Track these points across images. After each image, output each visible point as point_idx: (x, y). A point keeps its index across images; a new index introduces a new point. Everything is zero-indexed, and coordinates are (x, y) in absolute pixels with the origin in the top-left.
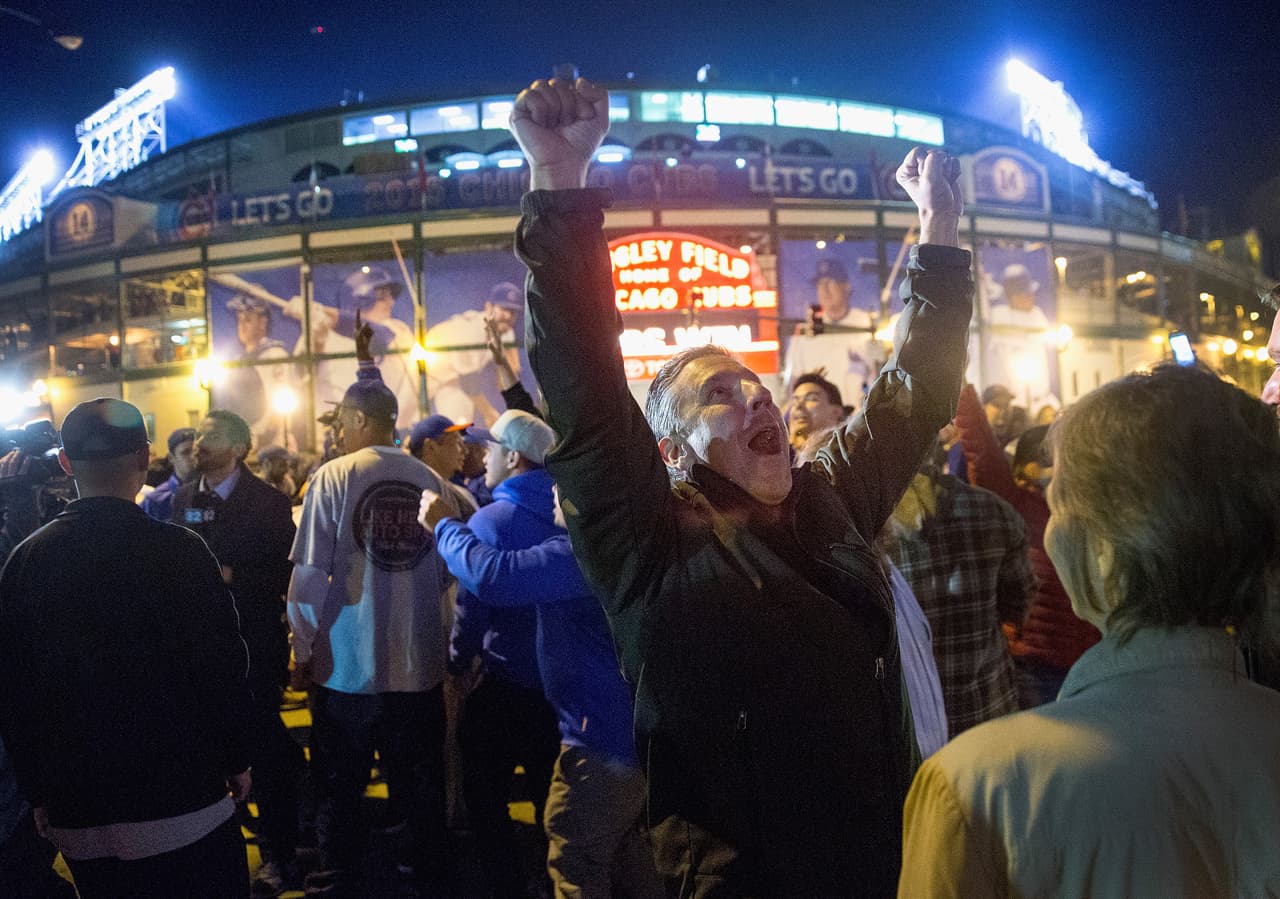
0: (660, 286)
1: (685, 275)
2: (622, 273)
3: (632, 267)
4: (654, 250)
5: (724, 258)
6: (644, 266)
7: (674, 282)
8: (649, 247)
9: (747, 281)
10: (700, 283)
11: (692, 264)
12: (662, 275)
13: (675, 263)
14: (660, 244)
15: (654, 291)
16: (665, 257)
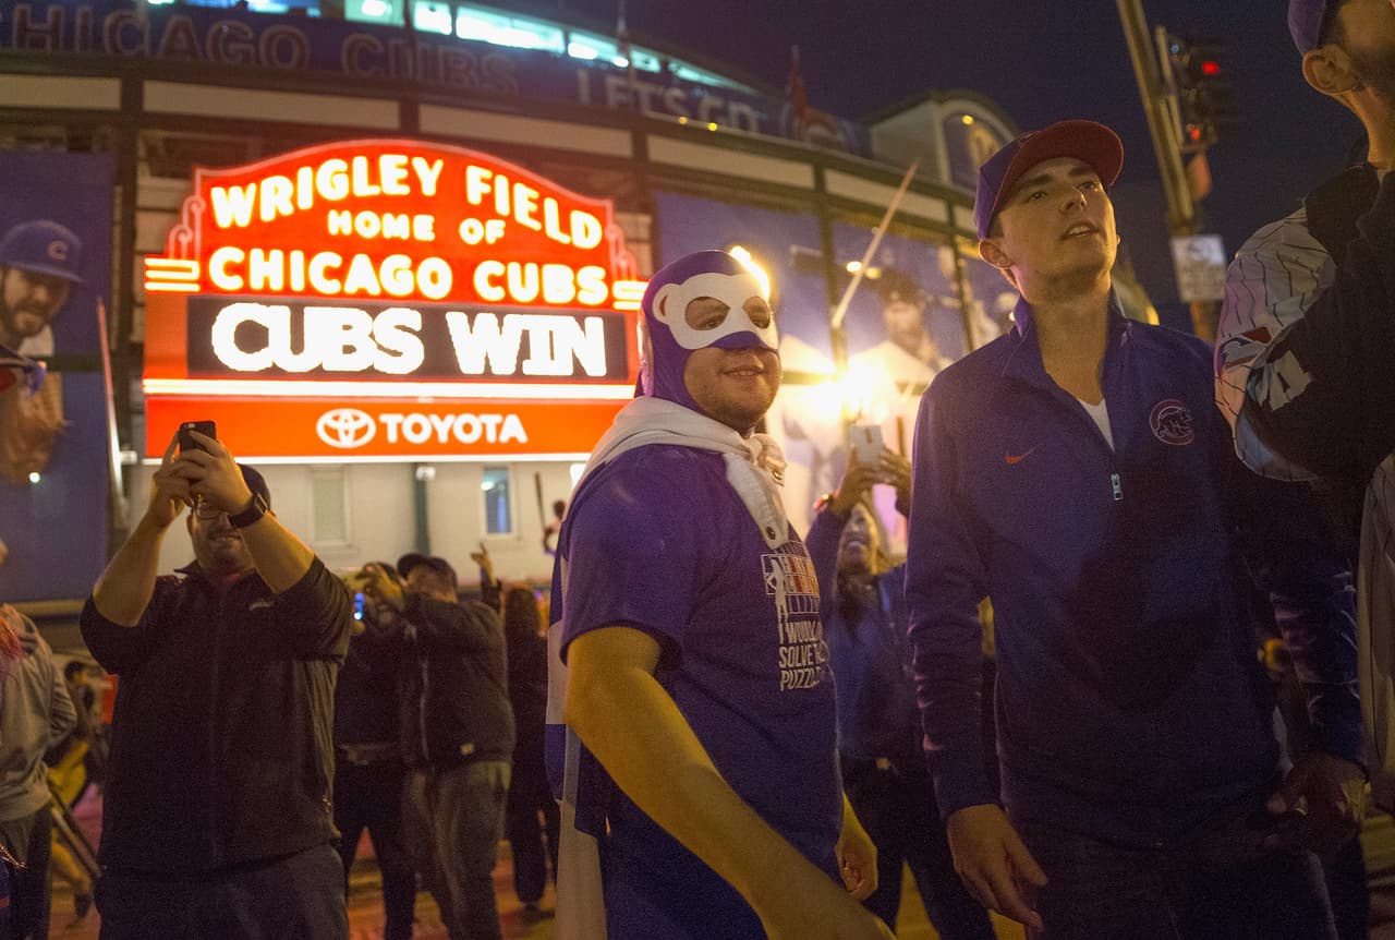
0: (415, 251)
1: (472, 232)
2: (332, 215)
3: (354, 204)
4: (404, 174)
5: (551, 206)
6: (381, 205)
7: (446, 245)
8: (392, 167)
9: (598, 256)
10: (500, 251)
11: (486, 210)
12: (424, 228)
13: (450, 204)
14: (419, 164)
15: (403, 261)
16: (429, 188)
